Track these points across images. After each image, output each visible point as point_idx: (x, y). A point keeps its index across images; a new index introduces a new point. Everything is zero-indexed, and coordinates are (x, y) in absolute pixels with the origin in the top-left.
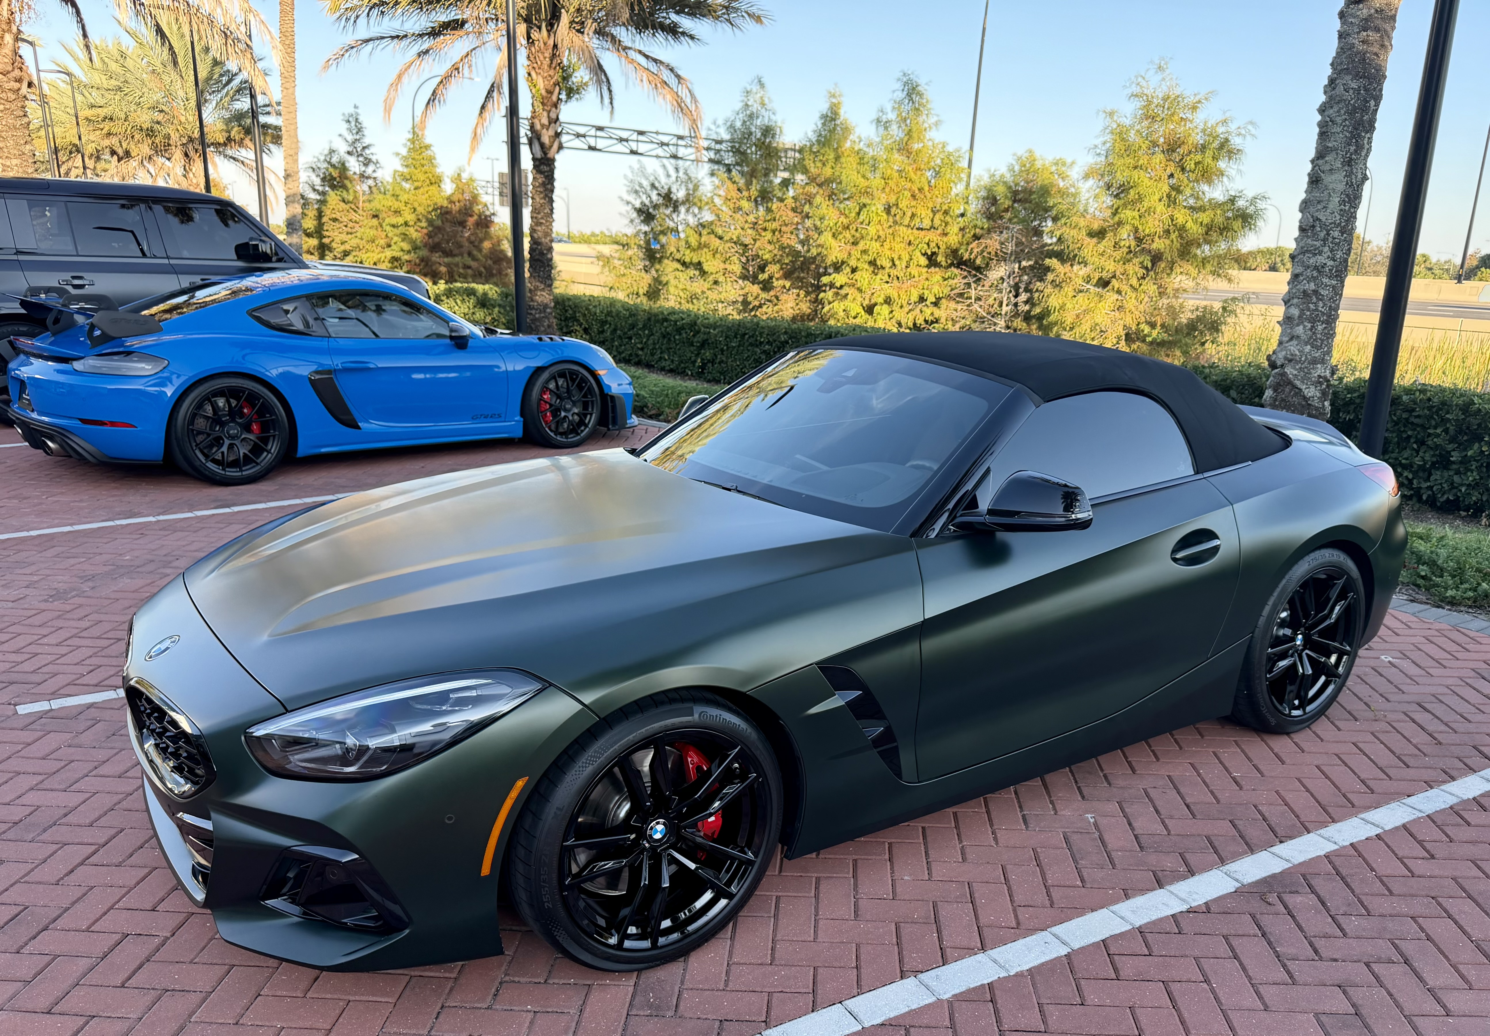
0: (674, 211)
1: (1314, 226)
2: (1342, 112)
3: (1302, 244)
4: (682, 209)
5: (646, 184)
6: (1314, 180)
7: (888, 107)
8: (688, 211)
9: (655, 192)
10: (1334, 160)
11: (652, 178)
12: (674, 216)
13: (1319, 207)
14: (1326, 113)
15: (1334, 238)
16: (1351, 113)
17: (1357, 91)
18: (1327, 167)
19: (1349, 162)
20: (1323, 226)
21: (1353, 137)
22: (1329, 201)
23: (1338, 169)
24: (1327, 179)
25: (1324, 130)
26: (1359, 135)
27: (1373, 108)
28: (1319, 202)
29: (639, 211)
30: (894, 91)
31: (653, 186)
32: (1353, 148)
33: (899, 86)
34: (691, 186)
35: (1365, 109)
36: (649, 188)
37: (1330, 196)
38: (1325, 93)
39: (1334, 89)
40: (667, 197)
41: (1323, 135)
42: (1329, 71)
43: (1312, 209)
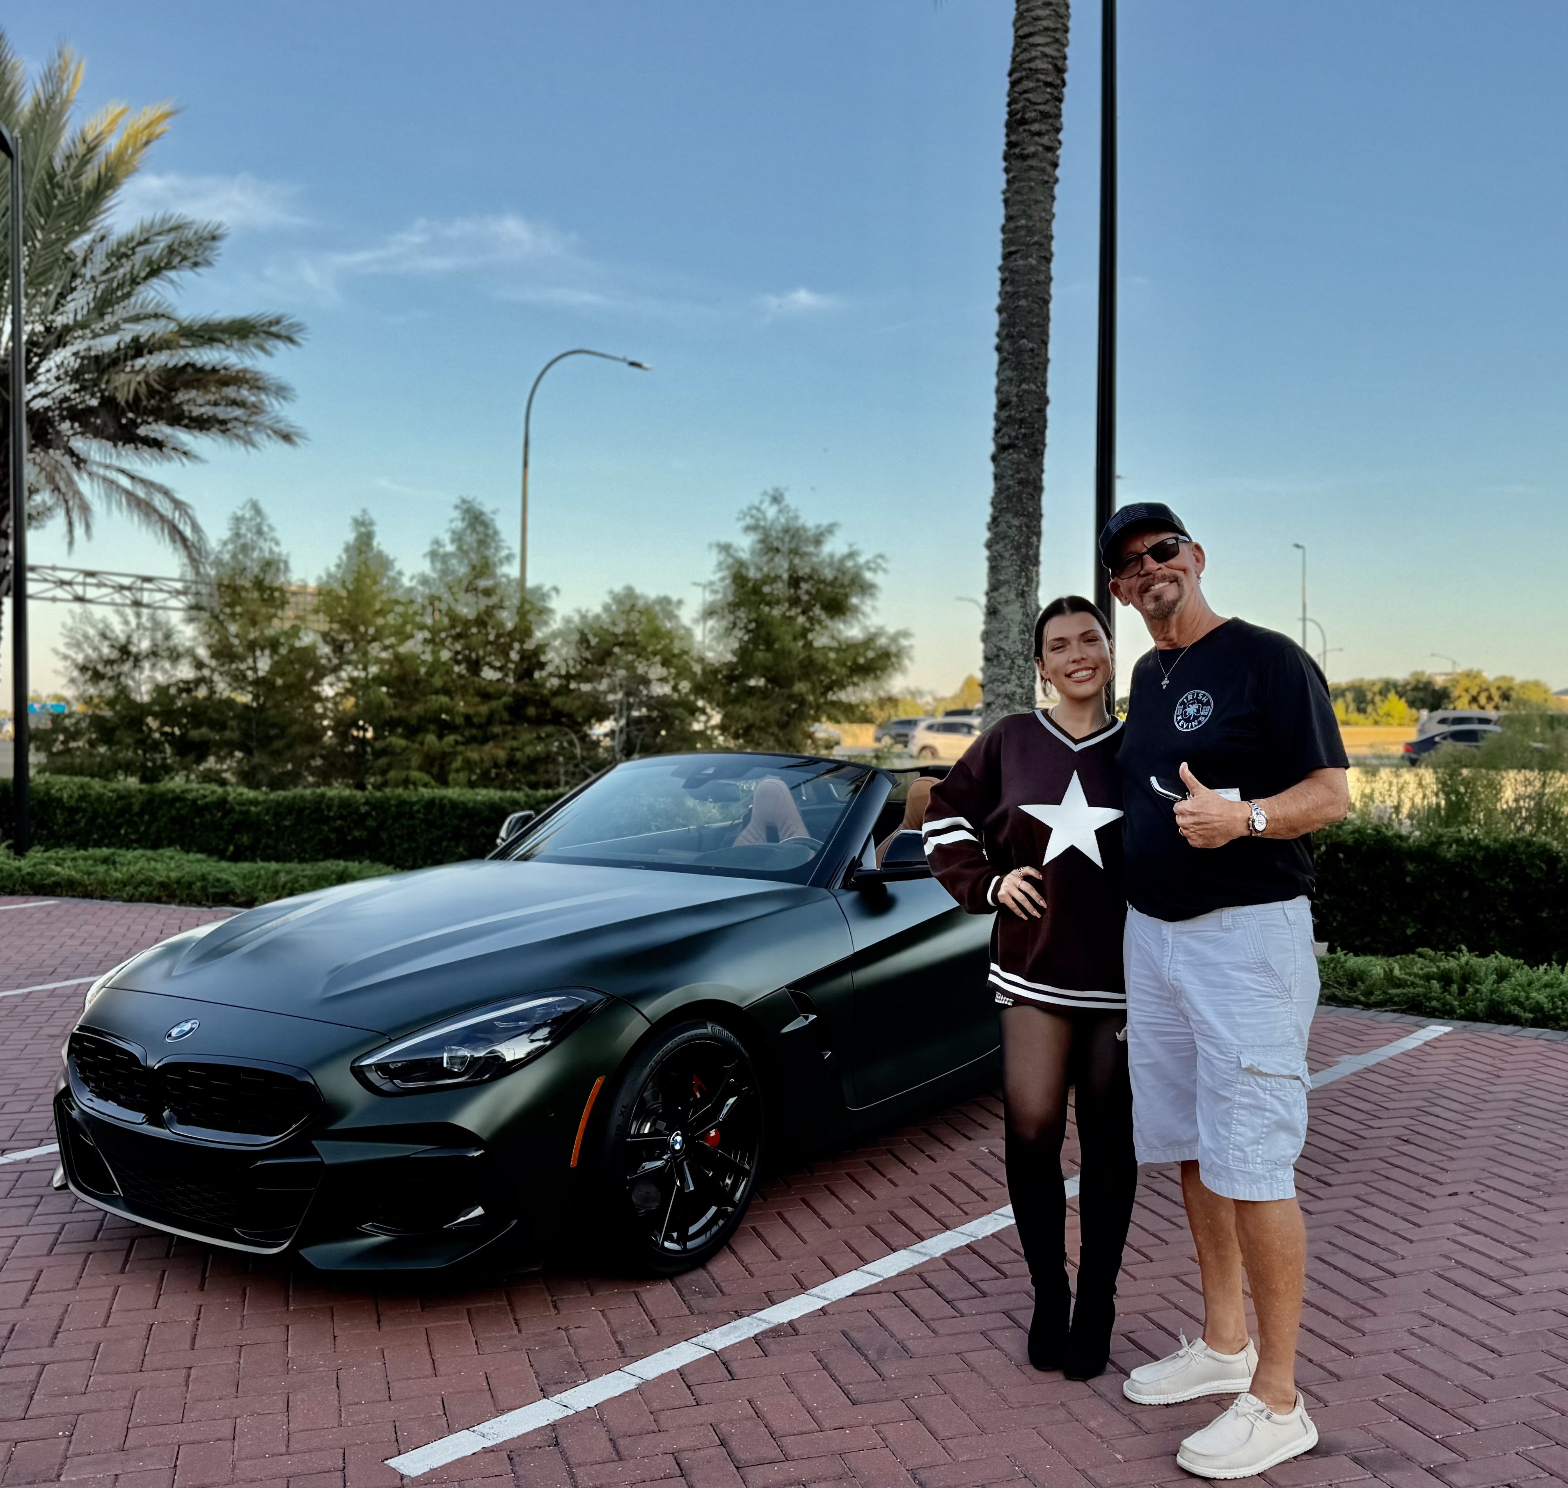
0: (135, 666)
1: (998, 656)
2: (1009, 547)
3: (989, 673)
4: (147, 665)
5: (92, 632)
6: (992, 612)
7: (446, 538)
8: (153, 666)
9: (106, 643)
10: (1008, 593)
11: (101, 626)
12: (136, 674)
13: (1001, 637)
14: (994, 548)
15: (1019, 666)
16: (1017, 548)
17: (1019, 528)
18: (1002, 599)
19: (1022, 594)
20: (1008, 655)
21: (1022, 570)
22: (1009, 631)
23: (1014, 601)
24: (1004, 610)
25: (994, 564)
26: (1028, 569)
27: (1036, 543)
28: (1000, 632)
29: (83, 669)
30: (452, 521)
31: (104, 636)
32: (1023, 581)
33: (456, 514)
34: (159, 635)
35: (1029, 545)
36: (97, 639)
37: (1008, 625)
38: (989, 529)
39: (997, 526)
40: (124, 651)
41: (994, 569)
42: (989, 510)
43: (994, 639)
